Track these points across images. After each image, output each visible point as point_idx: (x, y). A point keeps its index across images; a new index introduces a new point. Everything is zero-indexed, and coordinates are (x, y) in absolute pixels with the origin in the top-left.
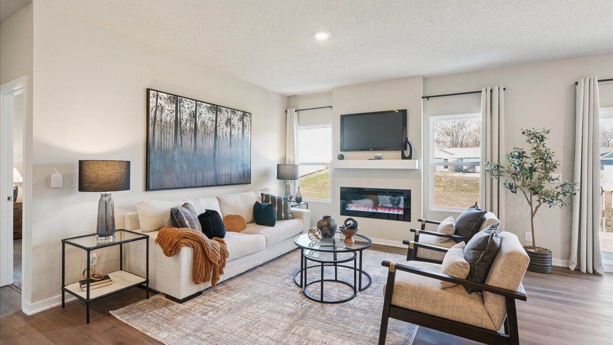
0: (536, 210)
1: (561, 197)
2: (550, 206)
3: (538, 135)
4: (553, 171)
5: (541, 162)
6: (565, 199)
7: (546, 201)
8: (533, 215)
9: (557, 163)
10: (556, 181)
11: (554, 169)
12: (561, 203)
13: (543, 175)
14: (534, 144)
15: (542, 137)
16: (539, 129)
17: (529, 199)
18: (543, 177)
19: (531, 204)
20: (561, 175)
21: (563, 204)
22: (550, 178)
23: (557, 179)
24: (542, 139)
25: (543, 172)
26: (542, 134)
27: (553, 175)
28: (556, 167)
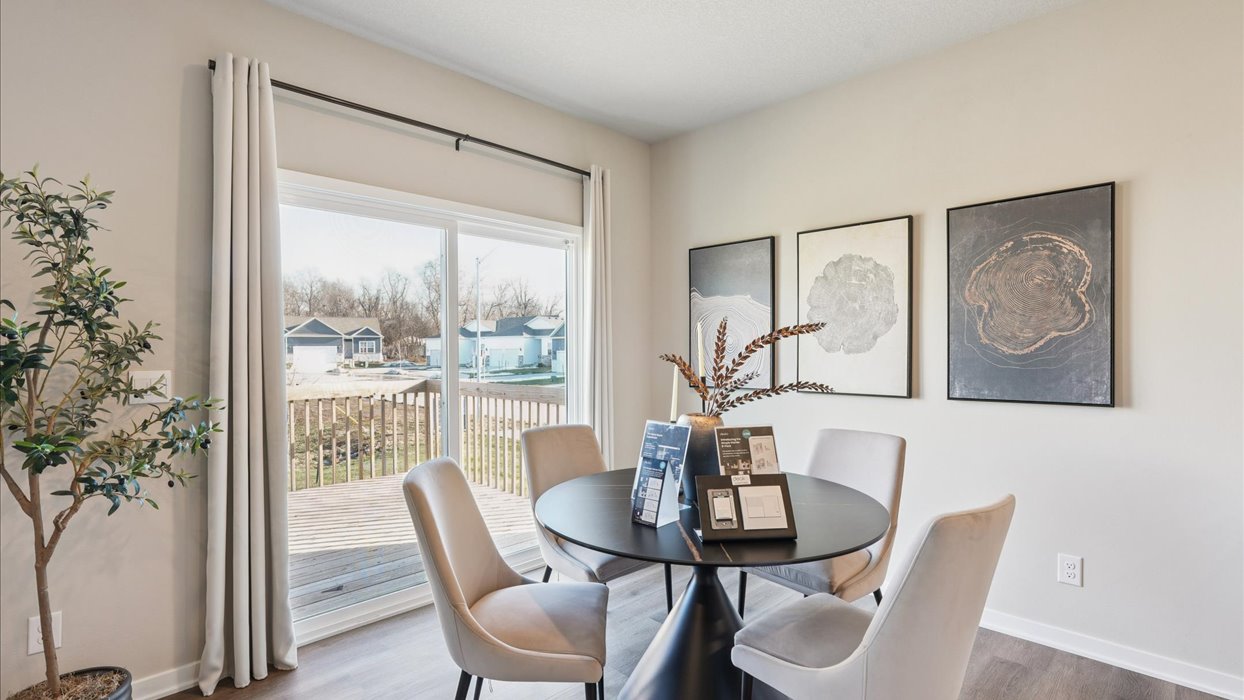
0: (58, 531)
1: (162, 456)
2: (115, 508)
3: (57, 207)
4: (139, 361)
5: (71, 323)
6: (181, 462)
7: (97, 487)
8: (43, 553)
9: (152, 330)
10: (150, 398)
11: (140, 355)
12: (166, 477)
13: (98, 379)
14: (53, 250)
15: (78, 217)
16: (61, 182)
17: (26, 489)
18: (100, 387)
19: (32, 508)
20: (168, 374)
21: (176, 481)
22: (129, 389)
23: (153, 389)
24: (76, 226)
25: (97, 365)
26: (78, 205)
27: (140, 375)
28: (147, 346)
